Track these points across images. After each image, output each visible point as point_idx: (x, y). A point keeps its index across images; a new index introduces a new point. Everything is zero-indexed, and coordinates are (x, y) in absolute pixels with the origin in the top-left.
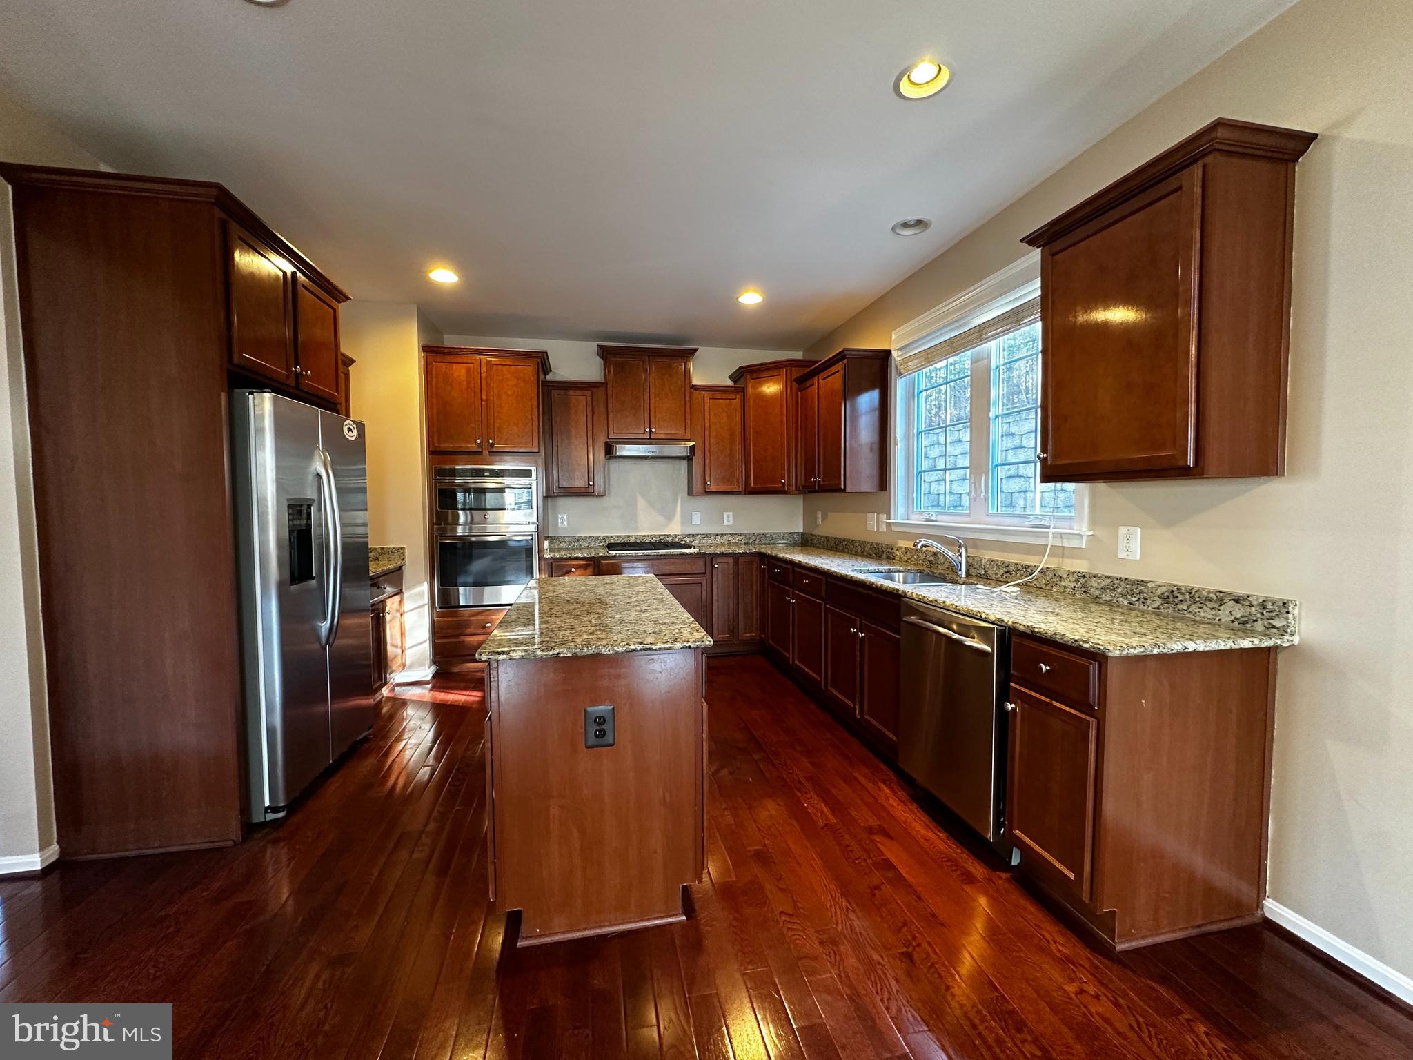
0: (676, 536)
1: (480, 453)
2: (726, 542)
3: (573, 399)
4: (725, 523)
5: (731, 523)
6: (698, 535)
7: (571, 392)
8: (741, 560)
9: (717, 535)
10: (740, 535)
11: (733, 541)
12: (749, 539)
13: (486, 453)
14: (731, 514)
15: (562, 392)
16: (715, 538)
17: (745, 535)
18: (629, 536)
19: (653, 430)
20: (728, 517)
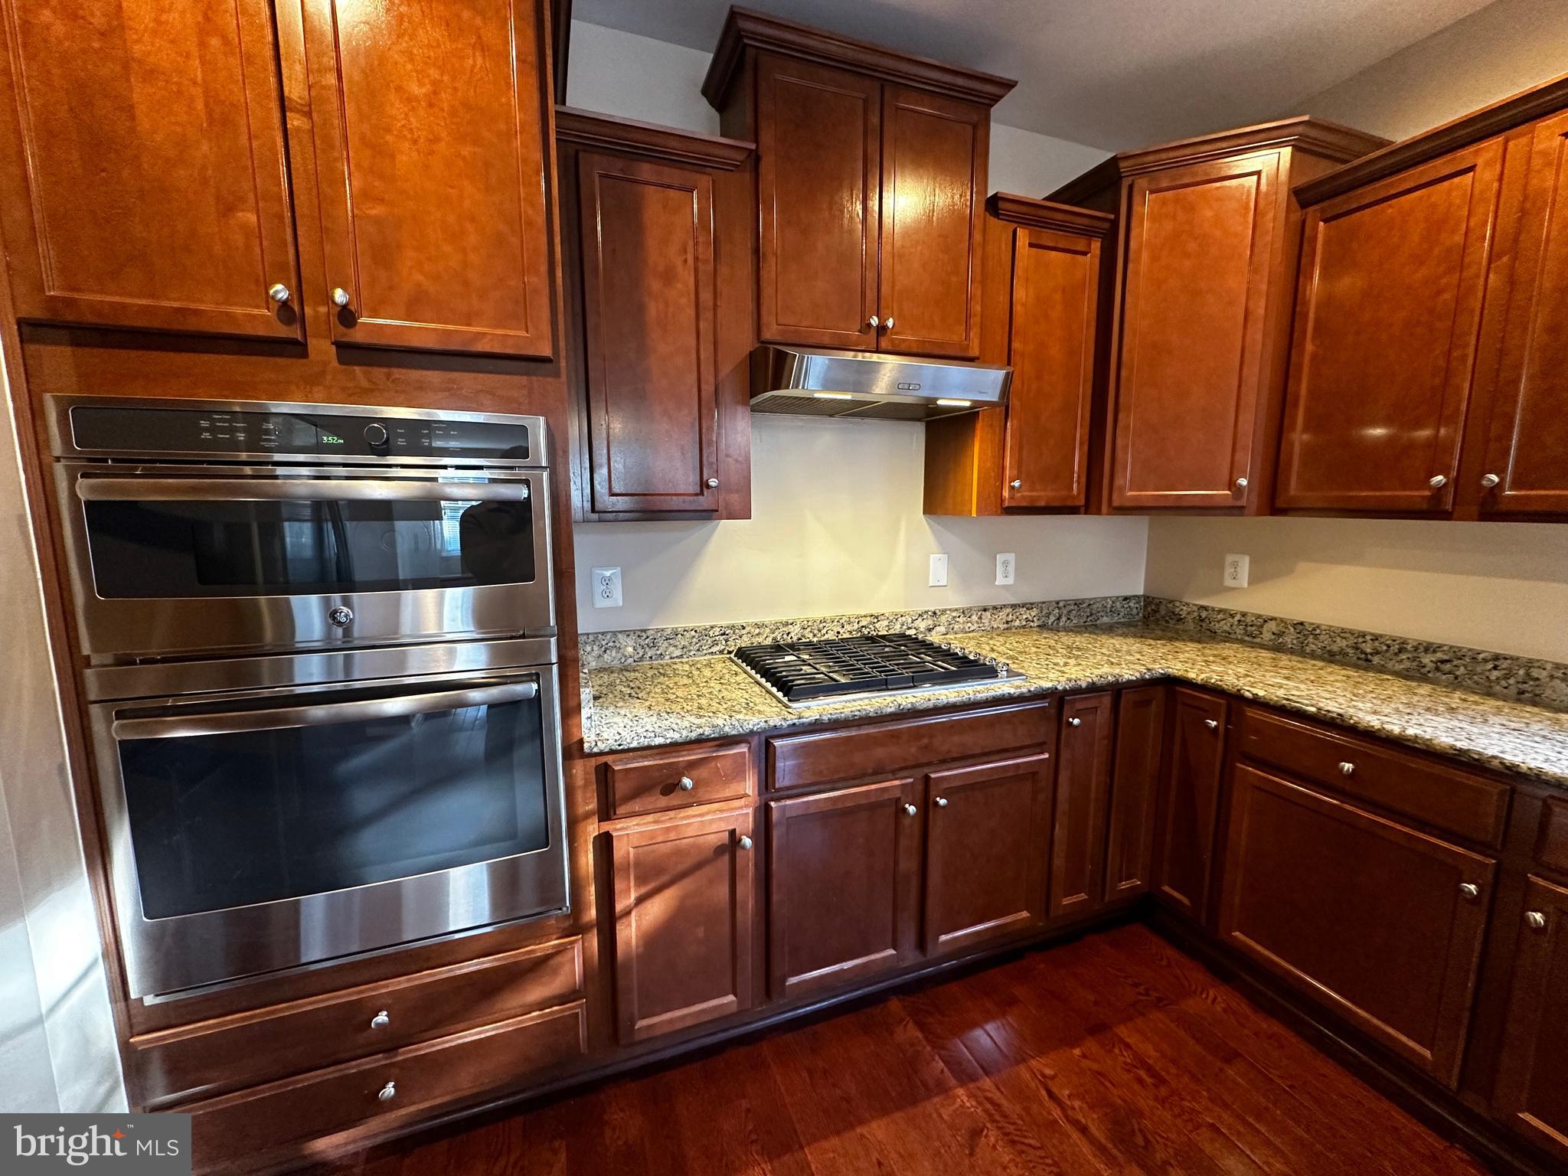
0: (898, 616)
1: (297, 348)
2: (1003, 626)
3: (653, 197)
4: (1000, 581)
5: (1010, 581)
6: (944, 612)
7: (646, 171)
8: (1126, 699)
9: (985, 610)
10: (1029, 606)
11: (1017, 623)
12: (1048, 616)
13: (322, 348)
14: (1011, 557)
15: (616, 167)
16: (980, 618)
17: (1040, 605)
18: (787, 624)
19: (890, 323)
20: (1006, 563)
